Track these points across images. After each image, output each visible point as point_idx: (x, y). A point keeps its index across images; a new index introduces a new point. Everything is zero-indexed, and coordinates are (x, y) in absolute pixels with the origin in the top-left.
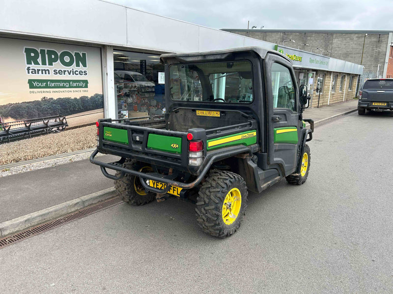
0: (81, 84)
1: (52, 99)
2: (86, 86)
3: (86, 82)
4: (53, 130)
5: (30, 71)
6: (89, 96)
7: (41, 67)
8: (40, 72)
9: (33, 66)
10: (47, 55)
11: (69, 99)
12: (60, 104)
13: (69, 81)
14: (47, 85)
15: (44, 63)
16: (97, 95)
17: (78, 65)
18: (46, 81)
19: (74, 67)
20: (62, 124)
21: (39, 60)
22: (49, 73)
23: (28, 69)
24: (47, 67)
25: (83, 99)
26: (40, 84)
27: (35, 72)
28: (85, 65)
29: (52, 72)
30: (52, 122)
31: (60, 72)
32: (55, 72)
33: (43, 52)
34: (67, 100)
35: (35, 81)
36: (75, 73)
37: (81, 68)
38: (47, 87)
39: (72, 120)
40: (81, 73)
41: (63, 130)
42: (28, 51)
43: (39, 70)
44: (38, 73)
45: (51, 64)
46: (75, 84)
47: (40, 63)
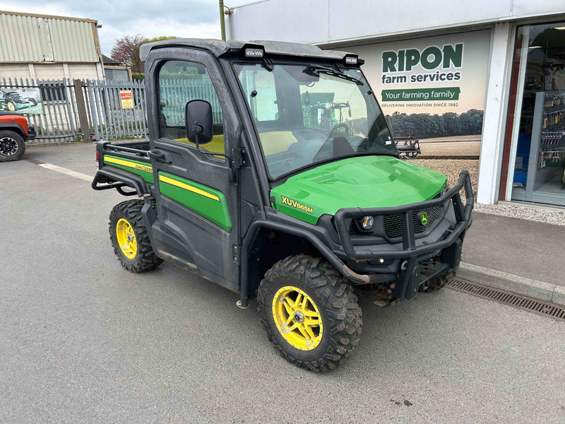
0: (446, 95)
1: (405, 114)
2: (456, 98)
3: (456, 91)
4: (401, 154)
5: (385, 80)
6: (459, 113)
7: (397, 74)
8: (396, 80)
9: (389, 74)
10: (405, 57)
11: (426, 116)
12: (414, 122)
13: (429, 90)
14: (401, 96)
15: (401, 69)
16: (473, 112)
17: (447, 65)
18: (400, 91)
19: (440, 69)
20: (413, 149)
21: (396, 66)
22: (405, 81)
23: (384, 78)
24: (404, 73)
25: (448, 117)
26: (393, 96)
27: (390, 80)
28: (458, 64)
29: (409, 79)
30: (401, 144)
31: (419, 78)
32: (413, 79)
33: (401, 53)
34: (424, 118)
35: (388, 91)
36: (440, 77)
37: (452, 69)
38: (401, 99)
39: (428, 146)
40: (449, 77)
41: (413, 157)
42: (386, 56)
43: (394, 78)
44: (393, 82)
45: (409, 68)
46: (438, 95)
47: (397, 69)
